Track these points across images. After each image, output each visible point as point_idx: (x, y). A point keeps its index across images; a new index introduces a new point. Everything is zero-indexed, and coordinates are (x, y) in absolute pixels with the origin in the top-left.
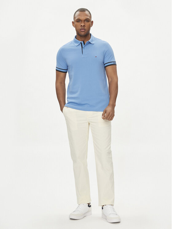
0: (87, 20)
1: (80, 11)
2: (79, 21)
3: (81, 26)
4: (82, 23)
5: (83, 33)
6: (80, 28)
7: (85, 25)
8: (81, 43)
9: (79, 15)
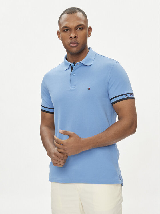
0: (80, 27)
1: (68, 13)
2: (67, 30)
3: (71, 37)
4: (71, 32)
5: (74, 50)
6: (69, 41)
7: (76, 36)
8: (71, 65)
9: (67, 20)
